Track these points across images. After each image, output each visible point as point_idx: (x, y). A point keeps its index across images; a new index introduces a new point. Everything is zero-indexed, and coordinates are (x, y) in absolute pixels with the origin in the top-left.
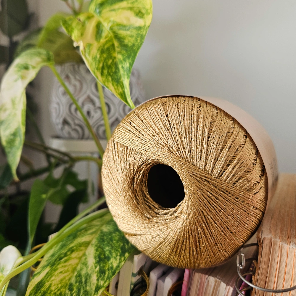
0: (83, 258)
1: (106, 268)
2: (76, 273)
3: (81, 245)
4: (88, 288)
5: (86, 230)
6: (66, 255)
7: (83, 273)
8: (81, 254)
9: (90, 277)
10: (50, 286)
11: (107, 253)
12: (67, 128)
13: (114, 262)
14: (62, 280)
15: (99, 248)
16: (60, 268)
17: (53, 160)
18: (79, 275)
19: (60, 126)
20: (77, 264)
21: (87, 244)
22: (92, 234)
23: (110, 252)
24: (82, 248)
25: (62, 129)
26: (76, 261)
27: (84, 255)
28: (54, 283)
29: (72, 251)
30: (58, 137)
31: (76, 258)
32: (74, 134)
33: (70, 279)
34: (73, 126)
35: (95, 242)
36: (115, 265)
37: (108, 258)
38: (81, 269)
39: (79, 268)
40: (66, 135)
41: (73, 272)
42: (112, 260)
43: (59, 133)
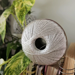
0: (20, 62)
1: (25, 64)
2: (18, 65)
3: (19, 58)
4: (20, 69)
5: (21, 55)
6: (15, 61)
7: (19, 65)
8: (19, 61)
9: (21, 66)
10: (11, 68)
11: (26, 61)
12: (17, 31)
13: (27, 63)
14: (14, 67)
15: (24, 59)
16: (14, 64)
17: (14, 39)
18: (18, 66)
19: (16, 30)
20: (18, 63)
21: (21, 58)
22: (22, 56)
23: (27, 60)
24: (20, 59)
25: (16, 31)
26: (18, 62)
27: (20, 61)
28: (12, 67)
29: (17, 60)
30: (15, 33)
31: (18, 61)
32: (19, 32)
33: (16, 66)
34: (19, 30)
35: (23, 58)
36: (28, 63)
37: (26, 62)
38: (19, 64)
39: (18, 64)
40: (17, 32)
41: (17, 65)
42: (27, 62)
43: (15, 32)
